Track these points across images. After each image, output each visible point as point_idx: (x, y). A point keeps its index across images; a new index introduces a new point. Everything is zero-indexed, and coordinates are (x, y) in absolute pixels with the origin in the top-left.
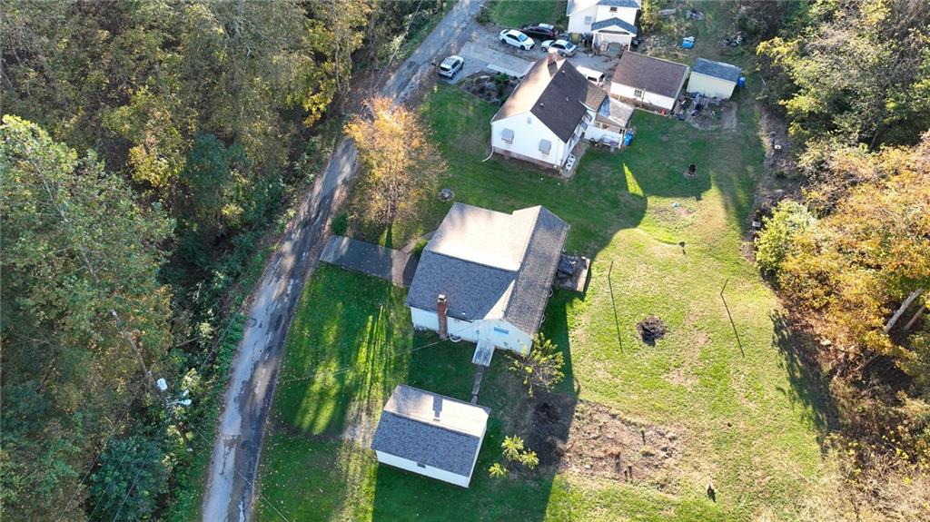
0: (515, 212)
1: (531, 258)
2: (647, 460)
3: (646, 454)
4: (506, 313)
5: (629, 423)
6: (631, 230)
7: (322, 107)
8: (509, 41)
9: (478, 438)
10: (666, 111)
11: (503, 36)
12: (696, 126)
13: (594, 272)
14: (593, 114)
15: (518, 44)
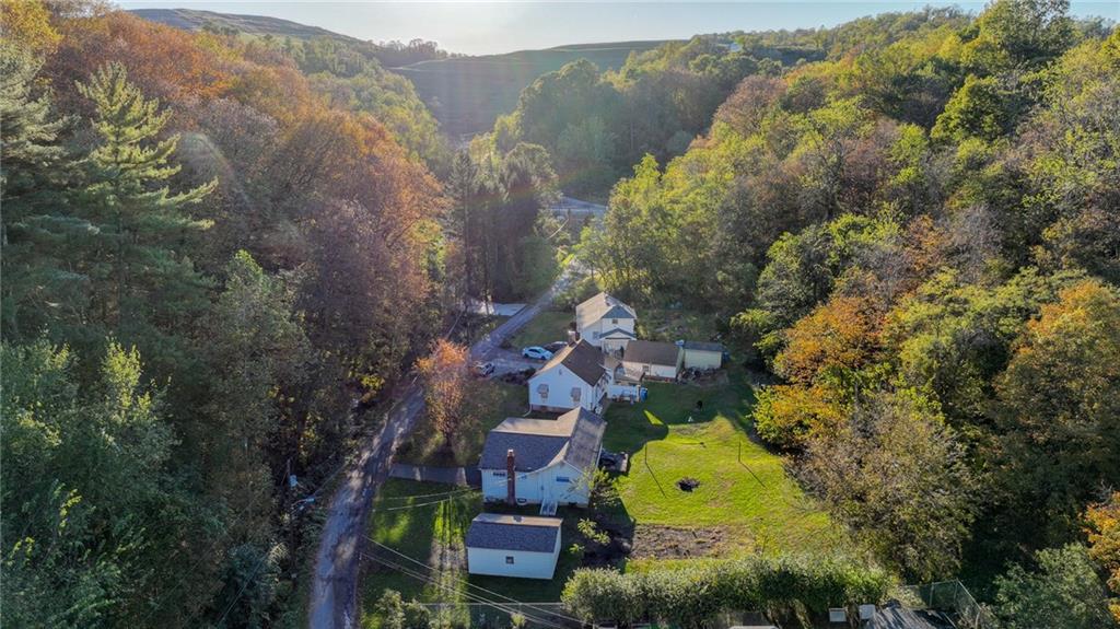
0: (559, 418)
1: (579, 433)
2: (700, 546)
3: (699, 543)
4: (565, 458)
5: (681, 530)
6: (659, 441)
7: (377, 384)
8: (531, 354)
9: (557, 528)
10: (671, 379)
11: (526, 351)
12: (698, 385)
13: (632, 462)
14: (611, 374)
15: (539, 356)
